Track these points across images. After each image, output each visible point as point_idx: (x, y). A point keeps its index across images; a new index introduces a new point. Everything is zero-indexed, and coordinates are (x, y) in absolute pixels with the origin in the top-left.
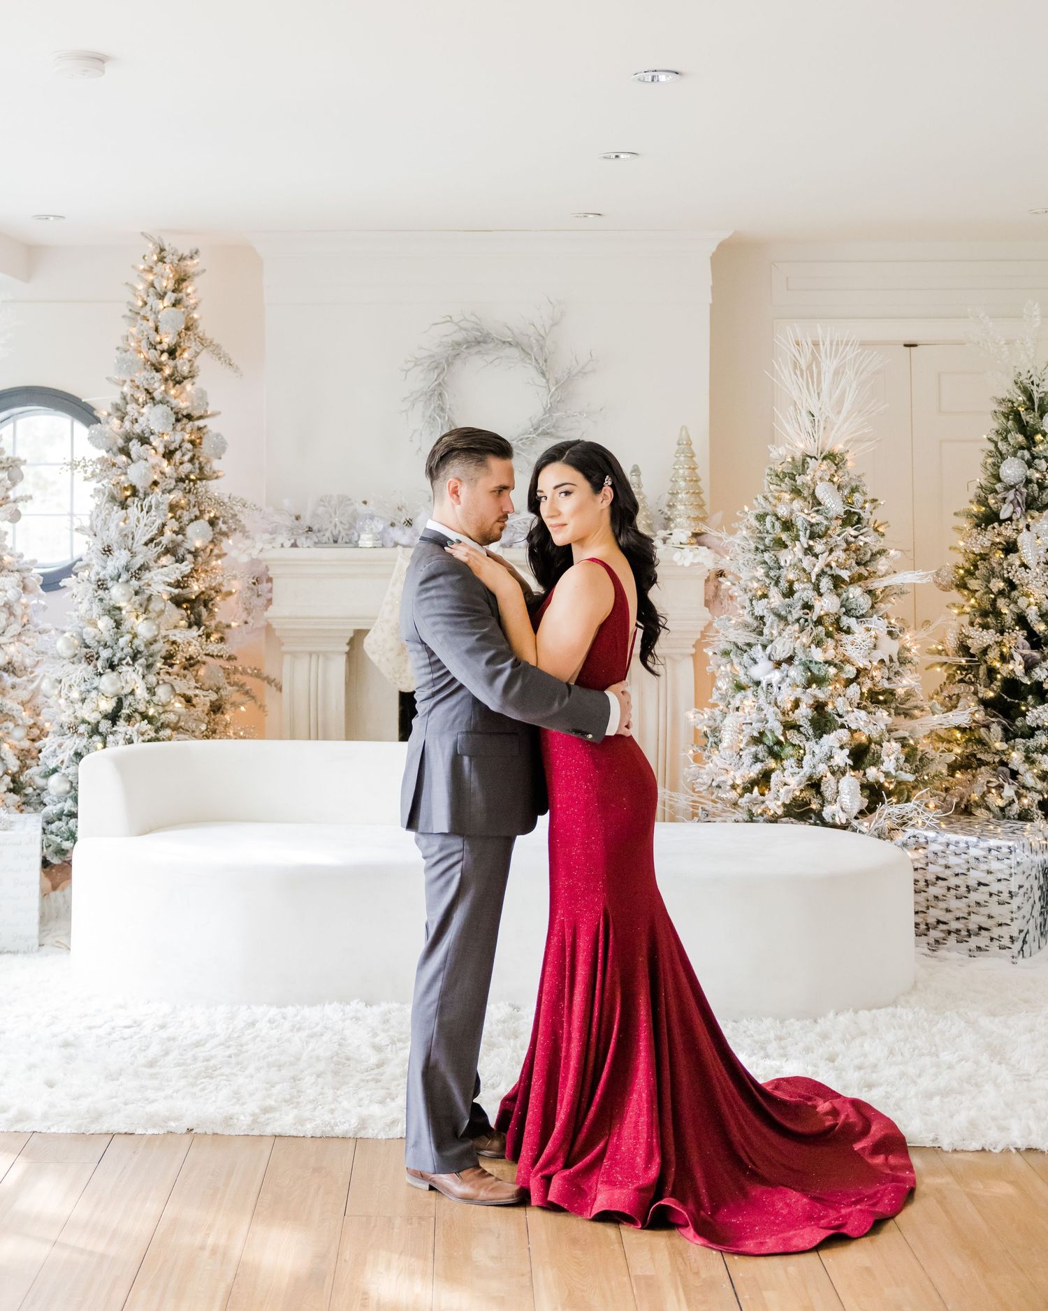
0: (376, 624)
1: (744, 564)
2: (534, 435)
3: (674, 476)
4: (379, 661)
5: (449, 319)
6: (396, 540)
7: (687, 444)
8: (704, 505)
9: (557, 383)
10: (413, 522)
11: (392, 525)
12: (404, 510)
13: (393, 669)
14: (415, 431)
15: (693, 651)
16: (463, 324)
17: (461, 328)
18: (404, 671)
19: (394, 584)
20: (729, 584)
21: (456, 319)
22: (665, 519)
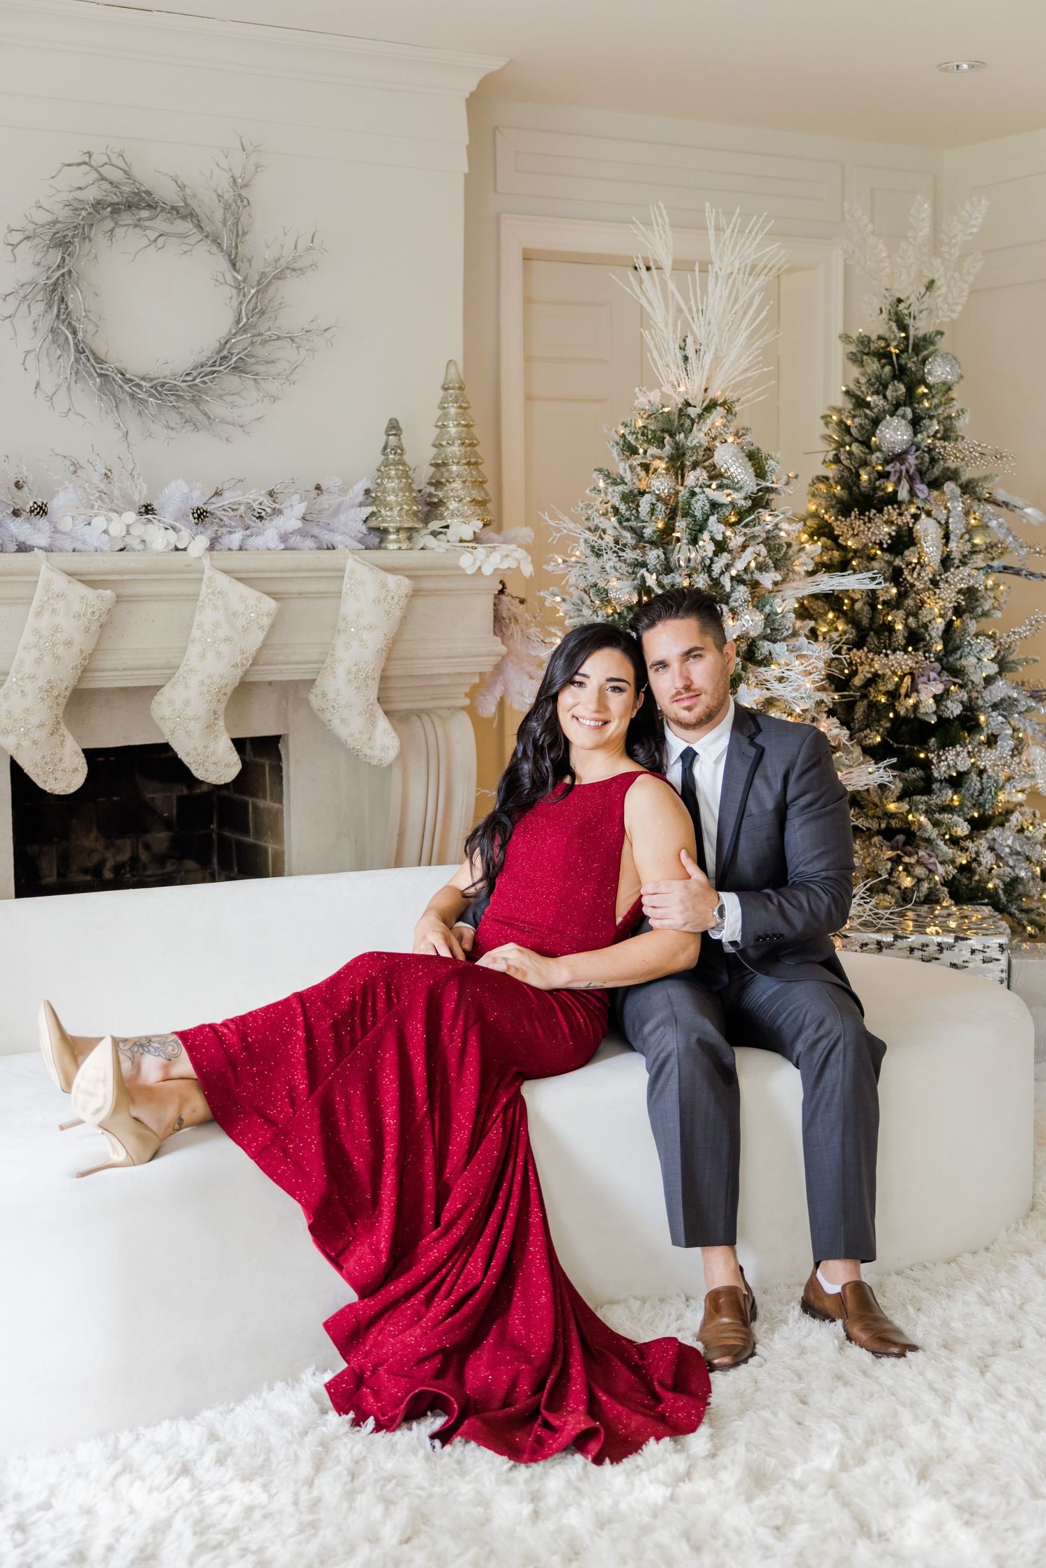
0: (7, 684)
1: (615, 568)
2: (221, 368)
3: (439, 437)
4: (18, 746)
5: (87, 160)
6: (22, 539)
7: (460, 388)
8: (482, 483)
9: (259, 283)
10: (50, 508)
11: (16, 513)
12: (26, 489)
13: (43, 757)
14: (28, 352)
15: (467, 702)
16: (108, 172)
17: (104, 179)
18: (61, 760)
19: (38, 614)
20: (558, 599)
21: (98, 160)
22: (429, 504)
